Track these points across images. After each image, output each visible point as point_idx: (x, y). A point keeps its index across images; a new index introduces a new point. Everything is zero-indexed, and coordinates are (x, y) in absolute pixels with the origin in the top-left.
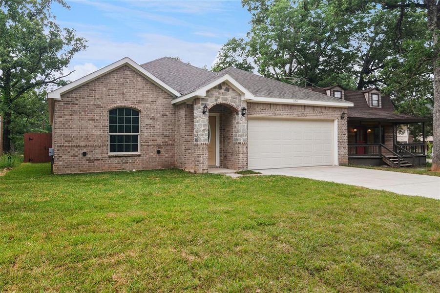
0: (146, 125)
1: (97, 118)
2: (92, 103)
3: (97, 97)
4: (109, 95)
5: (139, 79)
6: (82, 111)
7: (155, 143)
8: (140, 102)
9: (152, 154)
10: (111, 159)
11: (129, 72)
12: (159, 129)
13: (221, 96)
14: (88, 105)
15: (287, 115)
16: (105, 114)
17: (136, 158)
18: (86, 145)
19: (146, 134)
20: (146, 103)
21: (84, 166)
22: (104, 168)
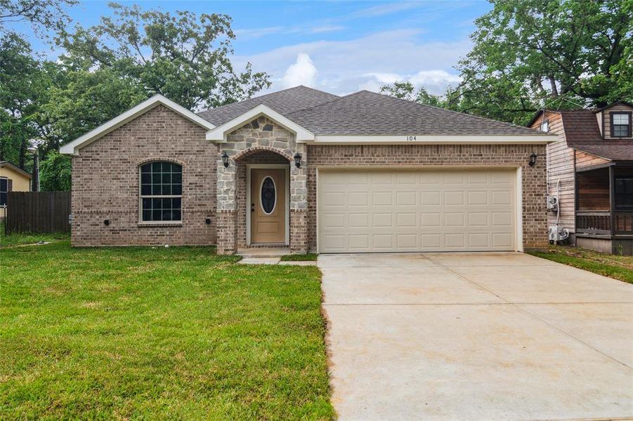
0: (190, 184)
1: (124, 176)
2: (116, 157)
3: (124, 149)
4: (139, 146)
5: (179, 122)
6: (105, 168)
7: (203, 209)
8: (181, 153)
9: (199, 224)
10: (142, 230)
11: (165, 114)
12: (209, 189)
13: (257, 139)
14: (111, 160)
15: (399, 162)
16: (133, 170)
17: (175, 229)
18: (109, 211)
19: (190, 197)
20: (189, 154)
21: (107, 238)
22: (132, 241)
